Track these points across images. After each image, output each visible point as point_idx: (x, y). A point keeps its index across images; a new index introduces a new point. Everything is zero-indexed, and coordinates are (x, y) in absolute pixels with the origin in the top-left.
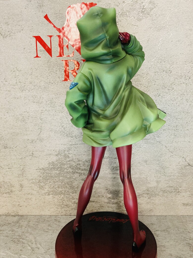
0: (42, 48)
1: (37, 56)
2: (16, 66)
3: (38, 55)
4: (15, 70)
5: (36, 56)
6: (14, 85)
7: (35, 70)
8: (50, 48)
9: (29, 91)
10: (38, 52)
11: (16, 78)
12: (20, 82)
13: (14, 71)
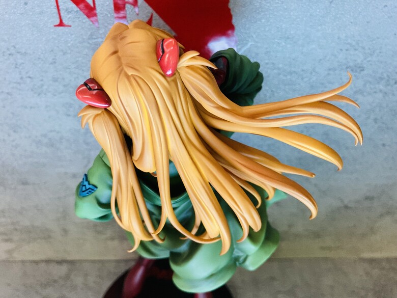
0: (71, 6)
1: (61, 24)
2: (12, 44)
3: (64, 22)
4: (12, 51)
5: (58, 22)
6: (19, 83)
7: (61, 53)
8: (92, 5)
9: (55, 95)
10: (62, 15)
11: (18, 68)
12: (29, 77)
13: (10, 54)
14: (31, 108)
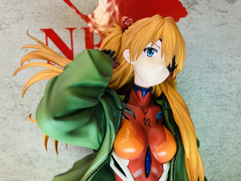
8: (71, 49)
11: (14, 98)
14: (19, 130)
